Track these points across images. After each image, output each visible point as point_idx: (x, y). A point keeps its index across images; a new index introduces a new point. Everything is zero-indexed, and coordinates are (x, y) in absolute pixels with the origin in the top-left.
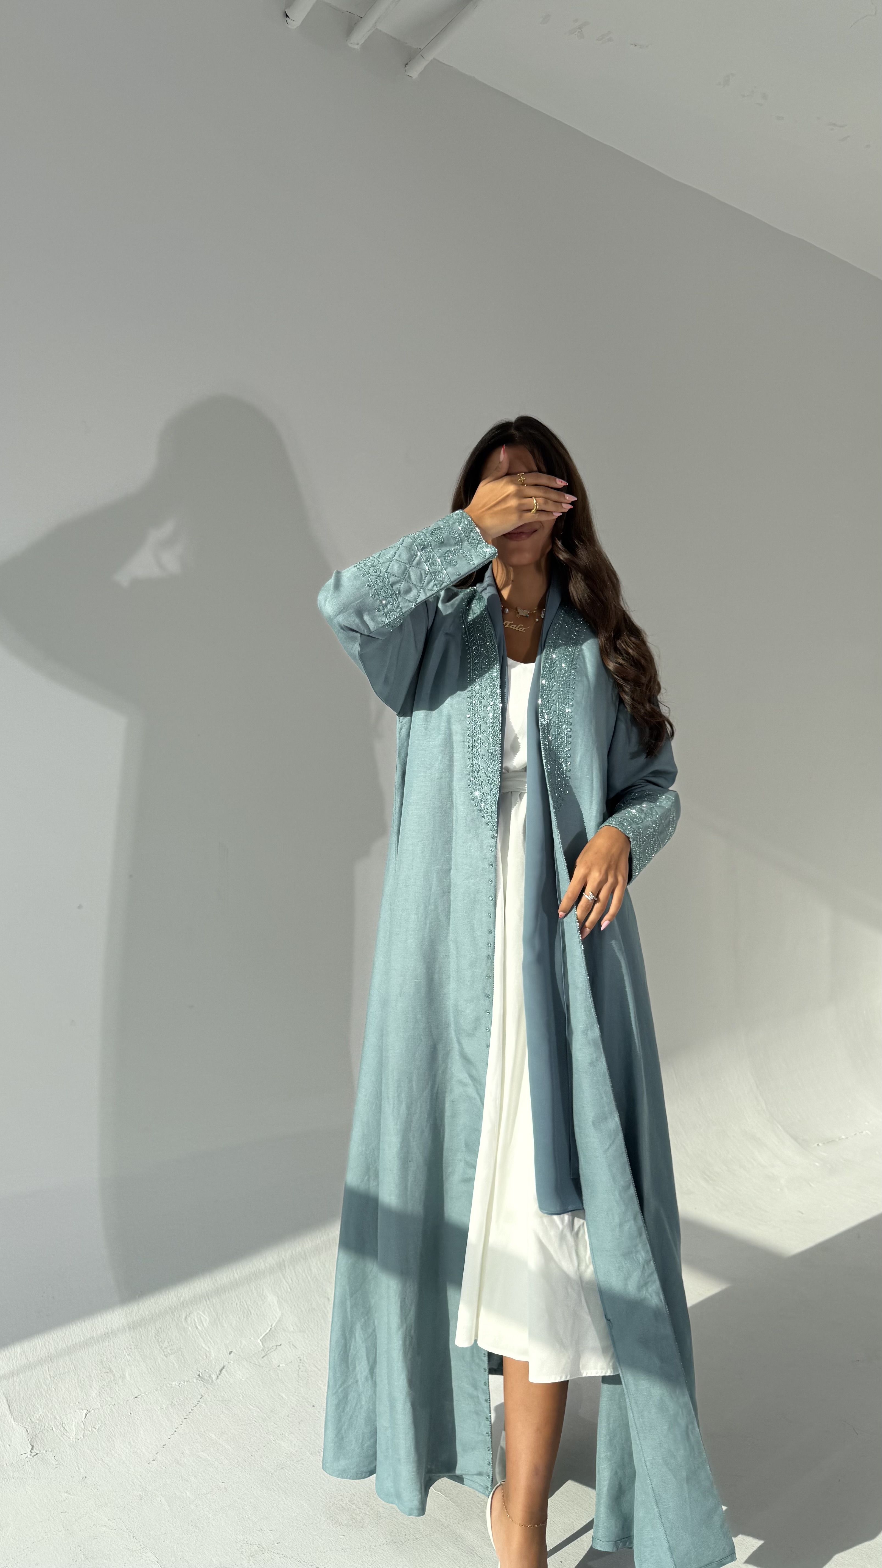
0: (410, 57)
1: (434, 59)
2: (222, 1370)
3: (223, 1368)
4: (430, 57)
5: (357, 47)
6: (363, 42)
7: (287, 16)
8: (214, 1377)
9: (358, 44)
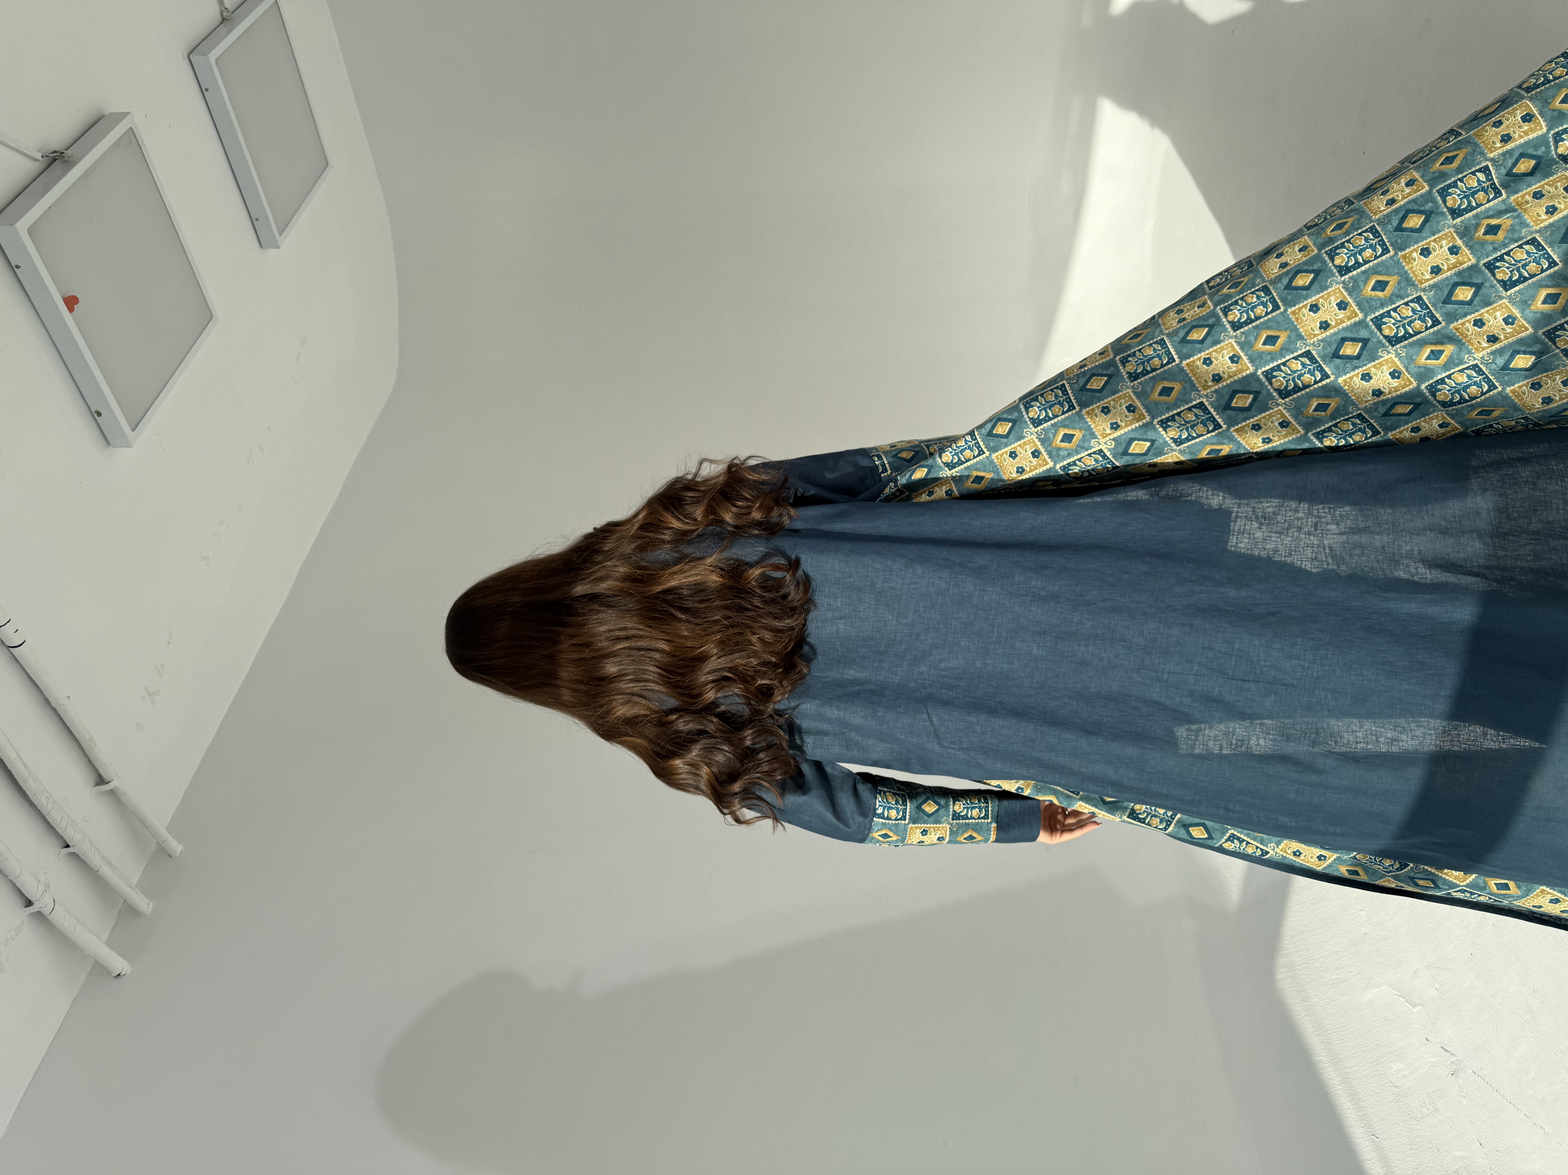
0: (163, 852)
1: (167, 829)
2: (1445, 1049)
3: (1443, 1048)
4: (165, 834)
5: (151, 906)
6: (146, 899)
7: (119, 975)
8: (1454, 1059)
9: (149, 904)
